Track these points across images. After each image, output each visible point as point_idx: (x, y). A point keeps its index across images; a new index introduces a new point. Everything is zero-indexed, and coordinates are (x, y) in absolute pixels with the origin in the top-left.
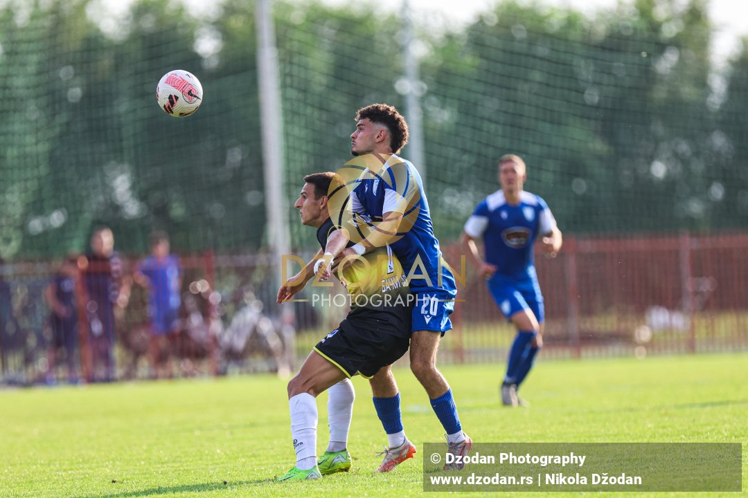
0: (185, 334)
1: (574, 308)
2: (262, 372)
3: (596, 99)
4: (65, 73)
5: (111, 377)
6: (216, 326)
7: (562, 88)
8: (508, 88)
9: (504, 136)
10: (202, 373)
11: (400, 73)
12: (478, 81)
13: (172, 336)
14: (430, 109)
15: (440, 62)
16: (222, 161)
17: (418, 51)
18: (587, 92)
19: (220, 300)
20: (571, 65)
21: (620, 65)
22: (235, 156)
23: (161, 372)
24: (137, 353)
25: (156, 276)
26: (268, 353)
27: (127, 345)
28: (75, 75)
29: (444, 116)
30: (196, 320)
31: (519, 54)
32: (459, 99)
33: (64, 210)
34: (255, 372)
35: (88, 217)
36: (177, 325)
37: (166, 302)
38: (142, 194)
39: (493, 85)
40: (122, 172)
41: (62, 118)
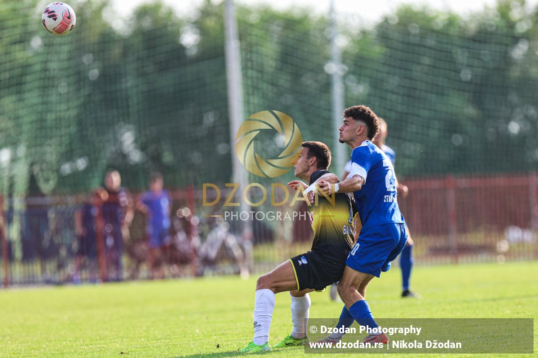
0: (173, 247)
1: (453, 227)
2: (229, 274)
3: (469, 77)
4: (87, 59)
5: (120, 278)
6: (196, 241)
7: (445, 69)
8: (406, 69)
9: (402, 104)
10: (185, 275)
11: (328, 59)
12: (384, 64)
13: (164, 248)
14: (349, 84)
15: (357, 51)
16: (201, 122)
17: (341, 43)
18: (462, 72)
19: (198, 223)
20: (451, 52)
21: (487, 53)
22: (210, 118)
23: (156, 274)
24: (138, 260)
25: (153, 205)
26: (233, 260)
27: (132, 255)
28: (94, 60)
29: (360, 89)
30: (181, 237)
31: (414, 45)
32: (370, 77)
33: (87, 158)
34: (224, 274)
35: (104, 162)
36: (168, 240)
37: (161, 224)
38: (142, 147)
39: (394, 67)
40: (128, 130)
41: (86, 91)
